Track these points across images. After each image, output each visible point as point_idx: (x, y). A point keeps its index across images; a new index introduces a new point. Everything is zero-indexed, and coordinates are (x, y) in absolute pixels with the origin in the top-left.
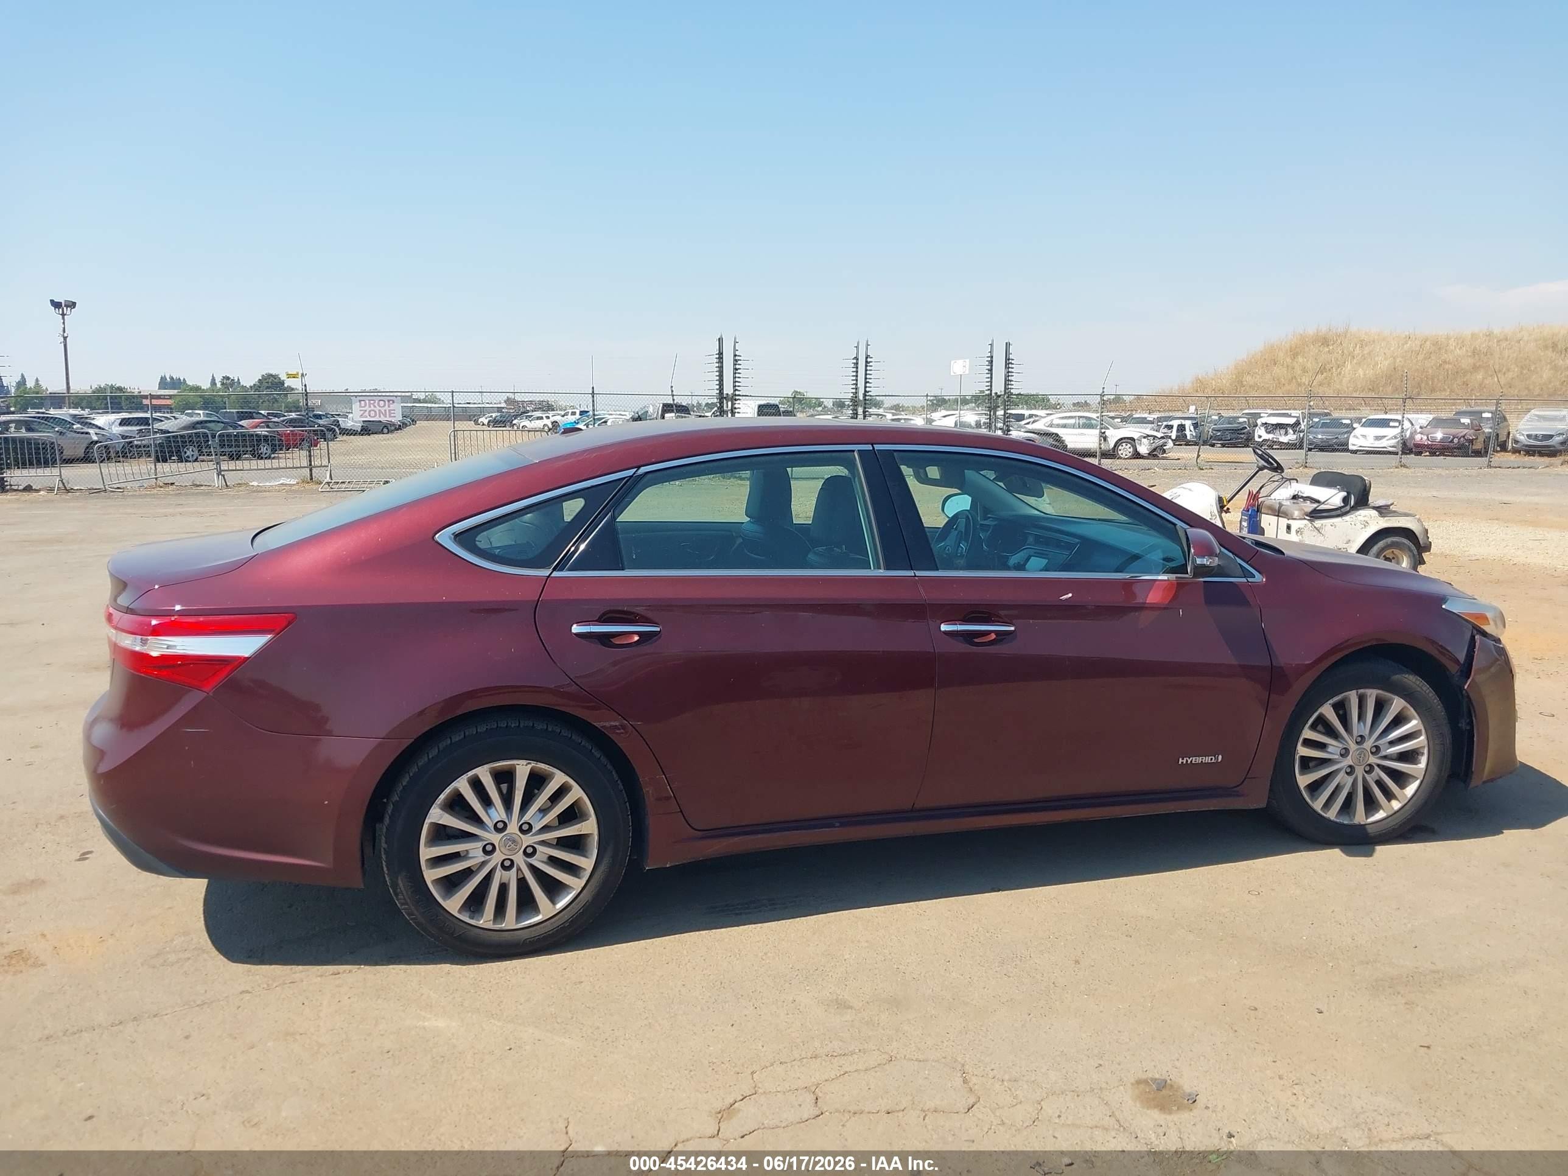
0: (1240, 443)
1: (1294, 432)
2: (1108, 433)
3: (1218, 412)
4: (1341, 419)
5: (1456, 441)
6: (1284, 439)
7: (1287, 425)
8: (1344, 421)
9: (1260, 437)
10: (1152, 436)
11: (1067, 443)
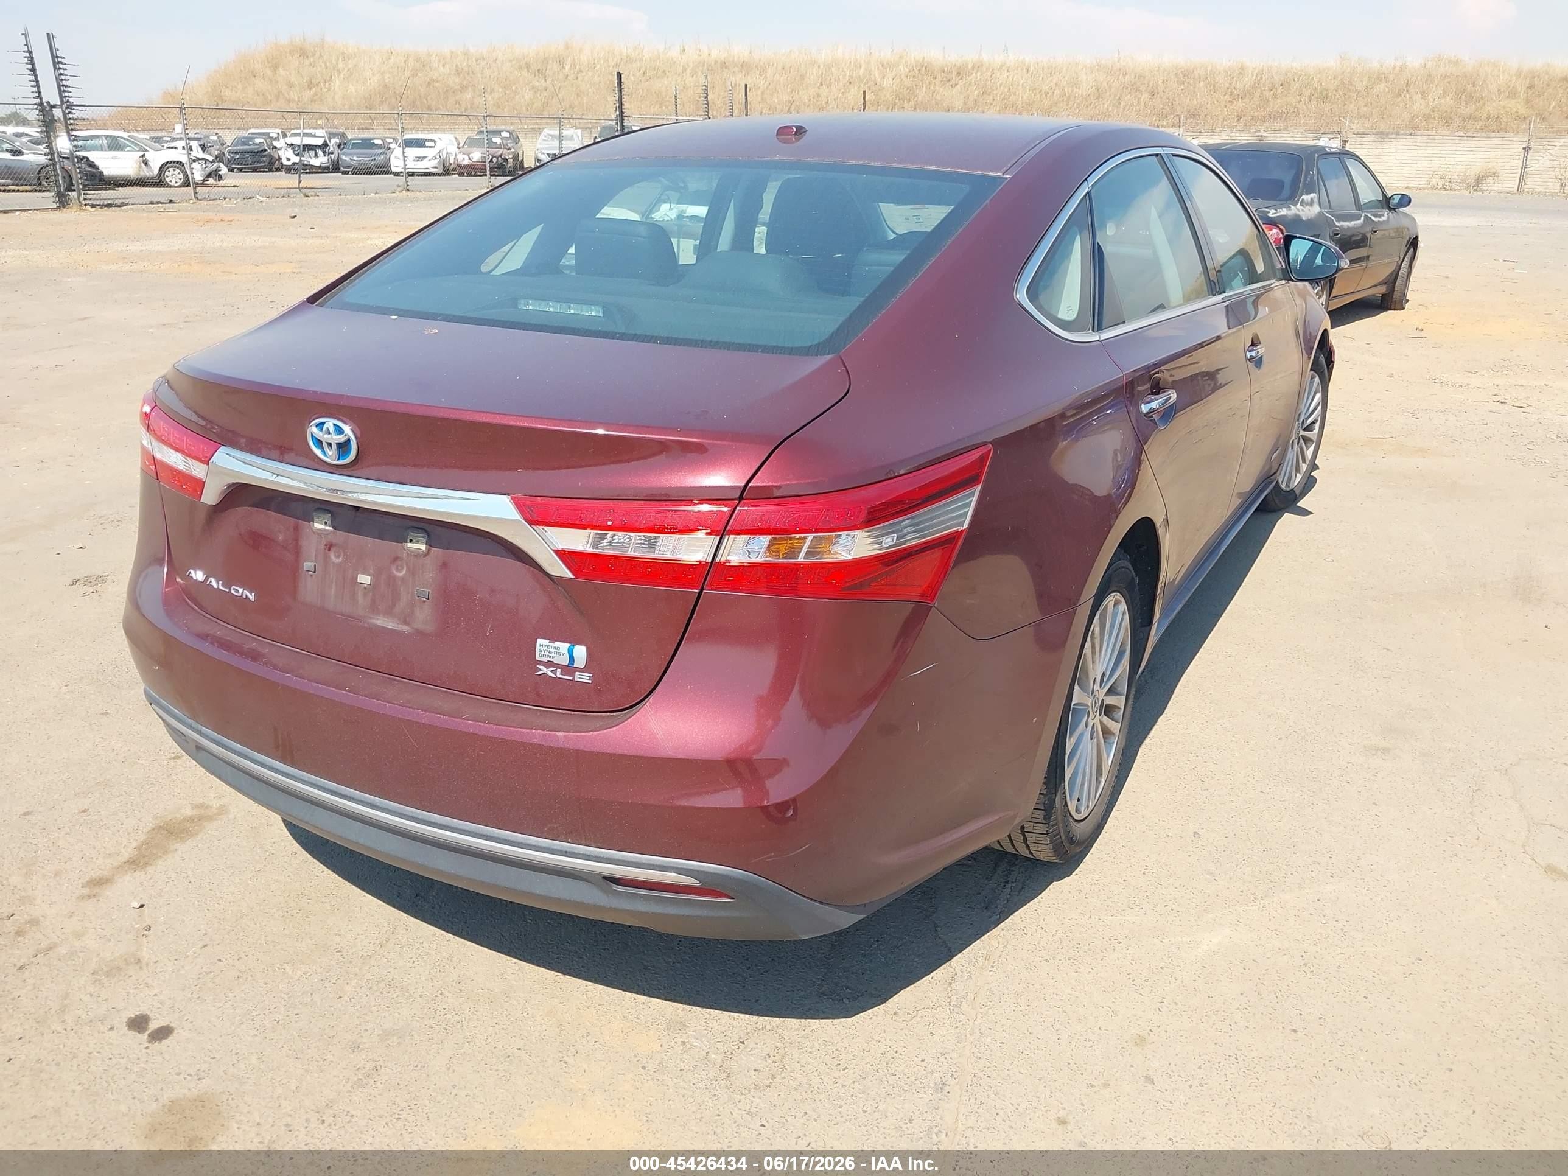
0: (263, 167)
1: (324, 153)
2: (148, 156)
3: (216, 131)
4: (373, 139)
5: (495, 160)
6: (315, 162)
7: (316, 146)
8: (376, 142)
9: (288, 160)
10: (203, 159)
11: (103, 170)
